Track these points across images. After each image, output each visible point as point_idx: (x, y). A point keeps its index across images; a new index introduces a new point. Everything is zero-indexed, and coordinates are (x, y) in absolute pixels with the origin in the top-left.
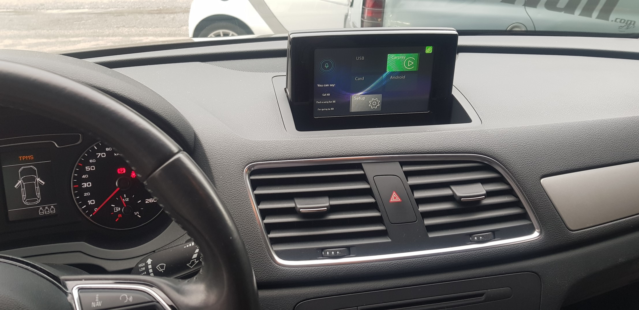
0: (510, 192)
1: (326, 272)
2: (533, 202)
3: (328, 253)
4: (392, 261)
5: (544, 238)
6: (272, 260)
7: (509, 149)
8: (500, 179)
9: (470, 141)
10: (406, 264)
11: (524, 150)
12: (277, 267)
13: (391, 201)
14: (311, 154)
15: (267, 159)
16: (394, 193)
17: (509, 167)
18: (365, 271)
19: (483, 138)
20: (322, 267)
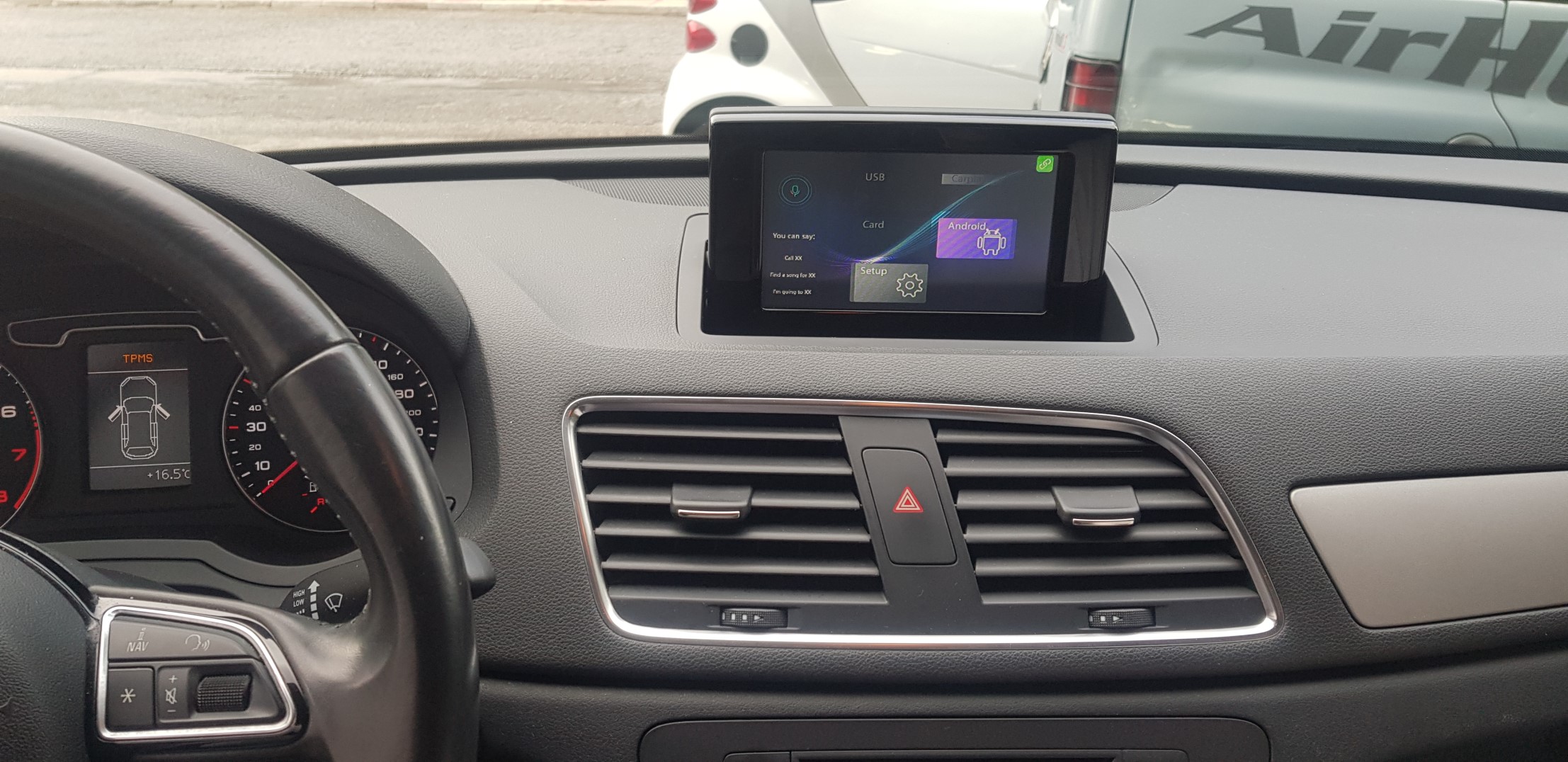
0: (1208, 515)
1: (722, 659)
2: (1262, 543)
3: (733, 617)
4: (883, 652)
5: (1286, 637)
6: (601, 620)
7: (1214, 410)
8: (1187, 483)
9: (1112, 384)
10: (916, 661)
11: (1253, 415)
12: (610, 636)
13: (898, 508)
14: (721, 387)
15: (620, 391)
16: (907, 491)
17: (1208, 452)
18: (816, 667)
19: (1150, 379)
20: (714, 648)
